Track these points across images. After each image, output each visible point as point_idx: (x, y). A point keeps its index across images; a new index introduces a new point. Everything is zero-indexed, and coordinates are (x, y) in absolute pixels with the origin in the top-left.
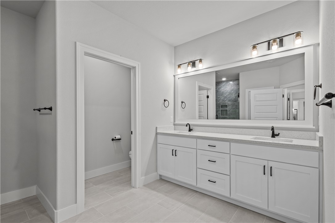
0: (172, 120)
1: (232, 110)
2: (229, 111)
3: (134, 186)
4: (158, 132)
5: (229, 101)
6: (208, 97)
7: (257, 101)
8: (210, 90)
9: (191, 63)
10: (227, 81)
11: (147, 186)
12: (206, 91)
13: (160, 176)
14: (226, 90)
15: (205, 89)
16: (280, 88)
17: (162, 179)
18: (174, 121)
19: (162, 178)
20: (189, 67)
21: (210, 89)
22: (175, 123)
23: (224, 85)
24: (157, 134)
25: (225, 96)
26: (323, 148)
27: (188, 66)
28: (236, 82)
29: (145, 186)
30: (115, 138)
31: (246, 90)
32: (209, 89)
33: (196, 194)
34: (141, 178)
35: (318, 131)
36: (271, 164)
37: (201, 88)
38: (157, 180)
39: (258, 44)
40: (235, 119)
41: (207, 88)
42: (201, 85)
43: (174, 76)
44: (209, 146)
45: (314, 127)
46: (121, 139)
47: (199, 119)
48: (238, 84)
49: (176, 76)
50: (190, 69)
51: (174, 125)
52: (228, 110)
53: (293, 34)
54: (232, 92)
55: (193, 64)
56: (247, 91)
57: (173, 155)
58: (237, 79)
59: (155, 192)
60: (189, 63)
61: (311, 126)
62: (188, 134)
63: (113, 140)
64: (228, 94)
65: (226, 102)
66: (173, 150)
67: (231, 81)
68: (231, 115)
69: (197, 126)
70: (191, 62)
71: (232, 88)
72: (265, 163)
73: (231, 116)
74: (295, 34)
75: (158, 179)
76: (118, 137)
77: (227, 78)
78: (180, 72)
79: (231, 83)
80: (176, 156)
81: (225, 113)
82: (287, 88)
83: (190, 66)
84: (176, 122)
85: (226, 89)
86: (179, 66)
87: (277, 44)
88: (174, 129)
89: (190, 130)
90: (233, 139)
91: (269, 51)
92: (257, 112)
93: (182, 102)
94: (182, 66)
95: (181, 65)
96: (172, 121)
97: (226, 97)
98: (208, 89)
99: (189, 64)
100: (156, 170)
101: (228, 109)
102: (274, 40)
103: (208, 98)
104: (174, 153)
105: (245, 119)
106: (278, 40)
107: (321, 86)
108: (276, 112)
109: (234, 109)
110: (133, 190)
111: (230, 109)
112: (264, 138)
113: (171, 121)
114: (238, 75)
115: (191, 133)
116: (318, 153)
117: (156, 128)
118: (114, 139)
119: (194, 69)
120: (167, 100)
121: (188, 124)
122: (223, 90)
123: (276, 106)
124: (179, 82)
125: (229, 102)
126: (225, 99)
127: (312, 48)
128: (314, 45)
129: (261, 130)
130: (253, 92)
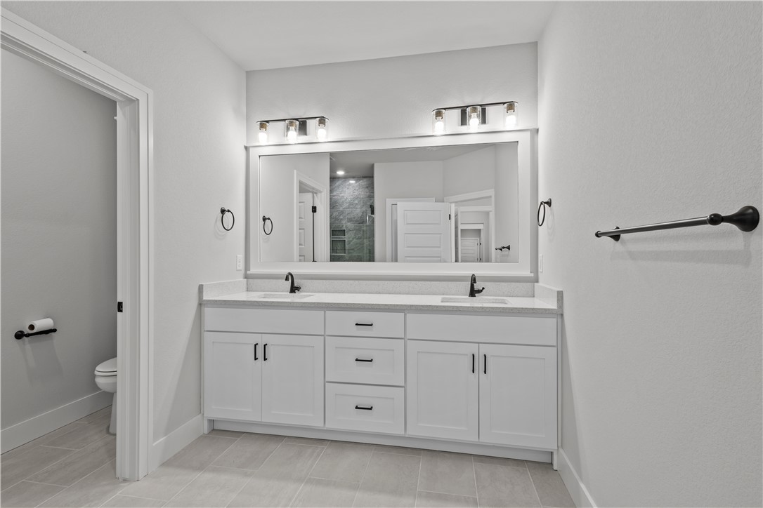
0: (241, 266)
1: (355, 240)
2: (349, 242)
3: (127, 476)
4: (205, 298)
5: (350, 220)
6: (314, 209)
7: (407, 224)
8: (319, 195)
9: (298, 123)
10: (346, 178)
11: (176, 461)
12: (311, 195)
13: (212, 422)
14: (343, 197)
15: (309, 192)
16: (443, 202)
17: (218, 432)
18: (247, 267)
19: (218, 426)
20: (290, 133)
21: (321, 192)
22: (248, 272)
23: (339, 186)
24: (201, 304)
25: (341, 209)
26: (562, 310)
27: (288, 129)
28: (363, 182)
29: (166, 464)
30: (32, 327)
31: (387, 200)
32: (318, 190)
33: (323, 448)
34: (155, 444)
35: (537, 282)
36: (484, 349)
37: (303, 189)
38: (203, 437)
39: (445, 109)
40: (361, 261)
41: (313, 188)
42: (304, 180)
43: (246, 148)
44: (357, 324)
45: (532, 275)
46: (54, 330)
47: (300, 261)
48: (371, 186)
49: (251, 150)
50: (293, 136)
51: (246, 277)
52: (346, 241)
53: (504, 103)
54: (356, 202)
55: (303, 126)
56: (389, 202)
57: (256, 359)
58: (368, 176)
59: (206, 477)
60: (291, 121)
61: (527, 273)
62: (289, 300)
63: (19, 335)
64: (345, 205)
65: (344, 222)
66: (255, 345)
67: (353, 178)
68: (351, 251)
69: (312, 279)
70: (297, 119)
71: (356, 193)
72: (474, 349)
73: (354, 255)
74: (506, 105)
75: (206, 432)
76: (42, 323)
77: (347, 171)
78: (266, 140)
79: (352, 182)
80: (265, 359)
81: (339, 246)
82: (455, 202)
83: (292, 128)
84: (253, 271)
85: (342, 195)
86: (263, 124)
87: (478, 116)
88: (245, 289)
89: (294, 289)
90: (412, 306)
91: (464, 127)
92: (408, 247)
93: (264, 219)
94: (269, 125)
95: (268, 122)
96: (240, 268)
97: (342, 212)
98: (314, 192)
99: (291, 124)
100: (200, 410)
101: (346, 238)
102: (474, 108)
103: (315, 212)
104: (261, 353)
105: (385, 261)
106: (479, 109)
107: (551, 203)
108: (439, 247)
109: (359, 238)
110: (125, 491)
111: (351, 239)
112: (458, 299)
113: (238, 268)
114: (372, 167)
115: (297, 298)
116: (555, 320)
117: (201, 288)
118: (27, 331)
119: (303, 139)
120: (229, 211)
121: (290, 274)
122: (336, 197)
123: (439, 235)
124: (259, 166)
125: (350, 225)
126: (341, 217)
127: (528, 134)
128: (531, 130)
129: (450, 283)
130: (402, 206)
